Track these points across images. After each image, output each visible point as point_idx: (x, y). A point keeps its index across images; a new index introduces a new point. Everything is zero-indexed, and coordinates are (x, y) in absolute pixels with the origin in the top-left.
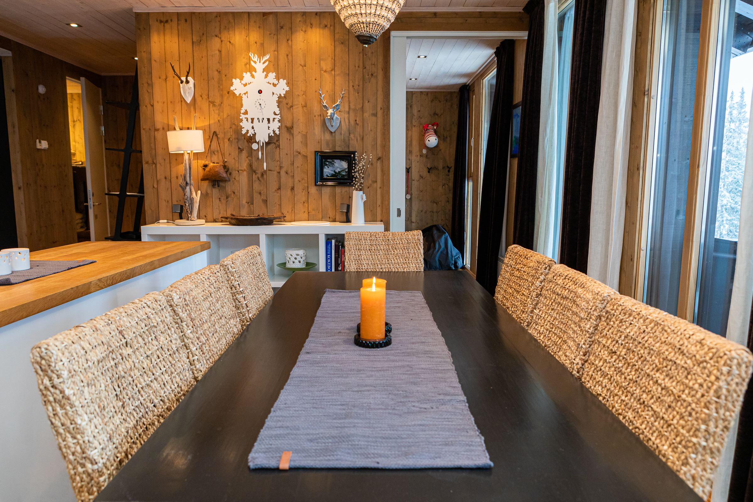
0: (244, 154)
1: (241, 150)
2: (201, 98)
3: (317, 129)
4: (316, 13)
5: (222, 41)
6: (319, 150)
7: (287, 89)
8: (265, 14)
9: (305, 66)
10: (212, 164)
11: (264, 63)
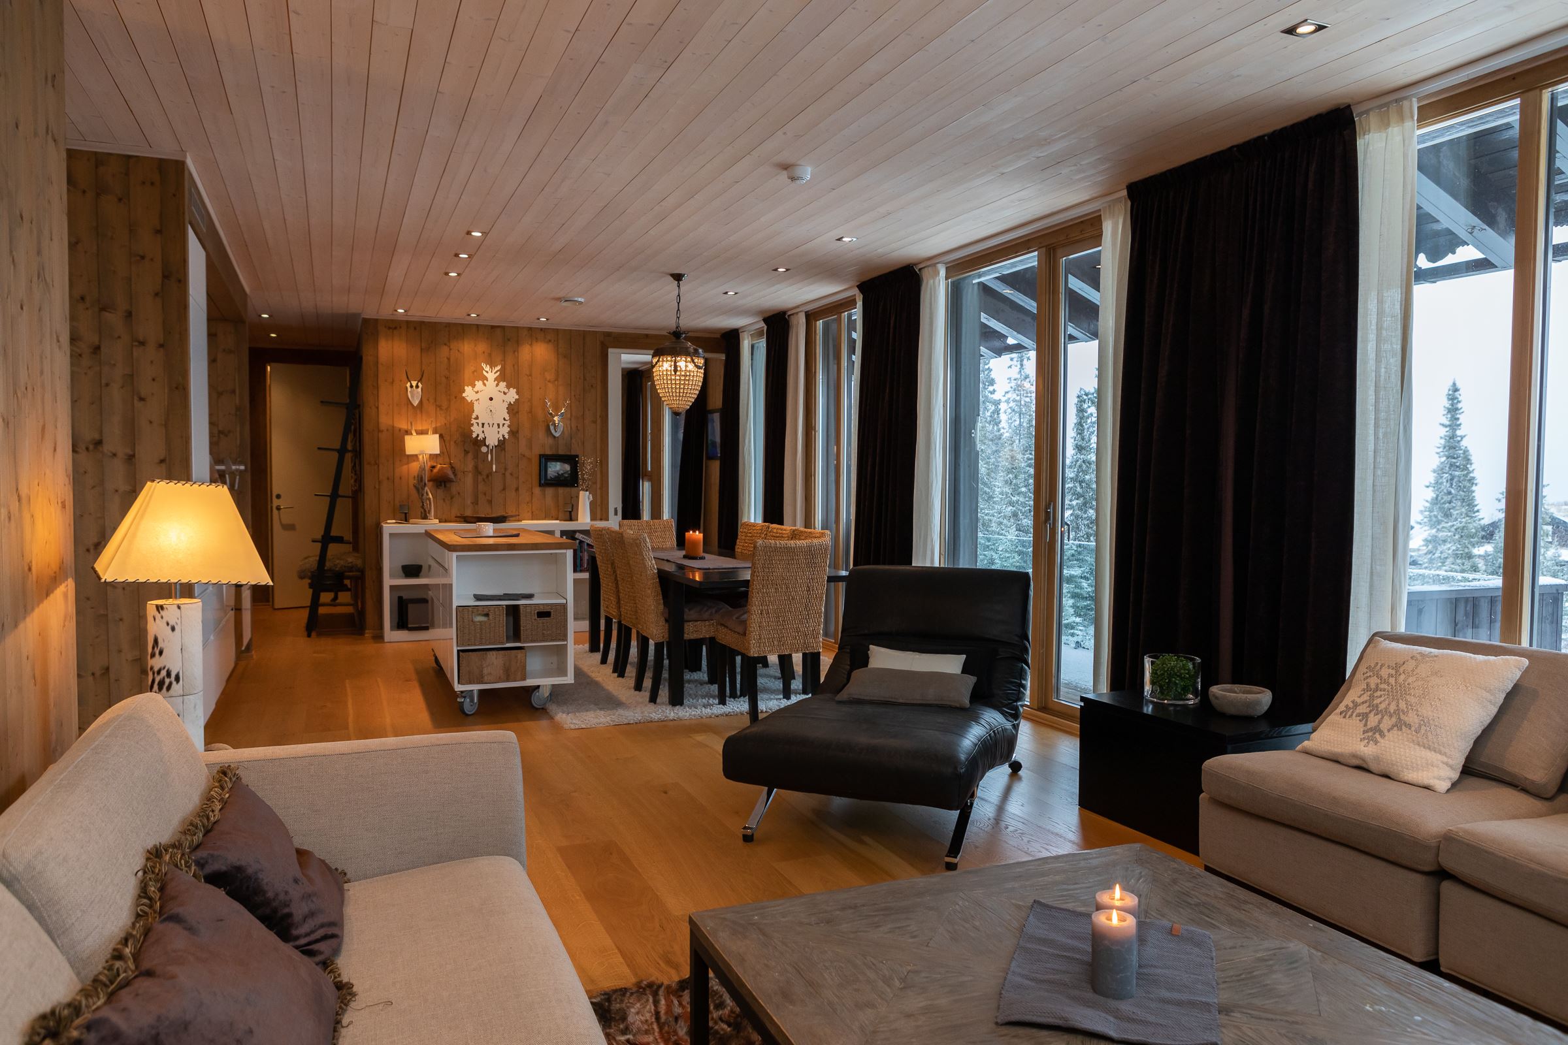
0: (470, 456)
1: (466, 452)
2: (427, 402)
3: (541, 434)
4: (541, 329)
5: (450, 349)
6: (541, 453)
7: (517, 397)
8: (493, 327)
9: (531, 375)
10: (439, 466)
11: (495, 373)
